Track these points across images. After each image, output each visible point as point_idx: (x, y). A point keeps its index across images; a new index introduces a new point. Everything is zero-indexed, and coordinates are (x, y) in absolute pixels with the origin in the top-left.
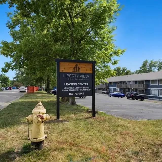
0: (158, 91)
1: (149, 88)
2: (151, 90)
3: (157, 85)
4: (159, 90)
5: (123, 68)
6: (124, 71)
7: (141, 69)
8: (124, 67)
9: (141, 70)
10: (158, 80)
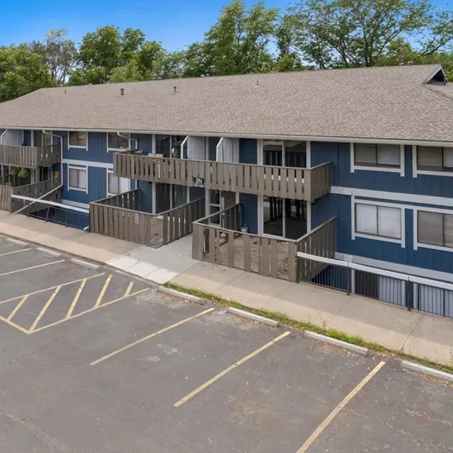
0: (409, 213)
1: (335, 190)
2: (353, 201)
3: (402, 171)
4: (415, 209)
5: (127, 32)
6: (132, 46)
7: (210, 39)
8: (134, 29)
9: (210, 46)
10: (408, 149)
